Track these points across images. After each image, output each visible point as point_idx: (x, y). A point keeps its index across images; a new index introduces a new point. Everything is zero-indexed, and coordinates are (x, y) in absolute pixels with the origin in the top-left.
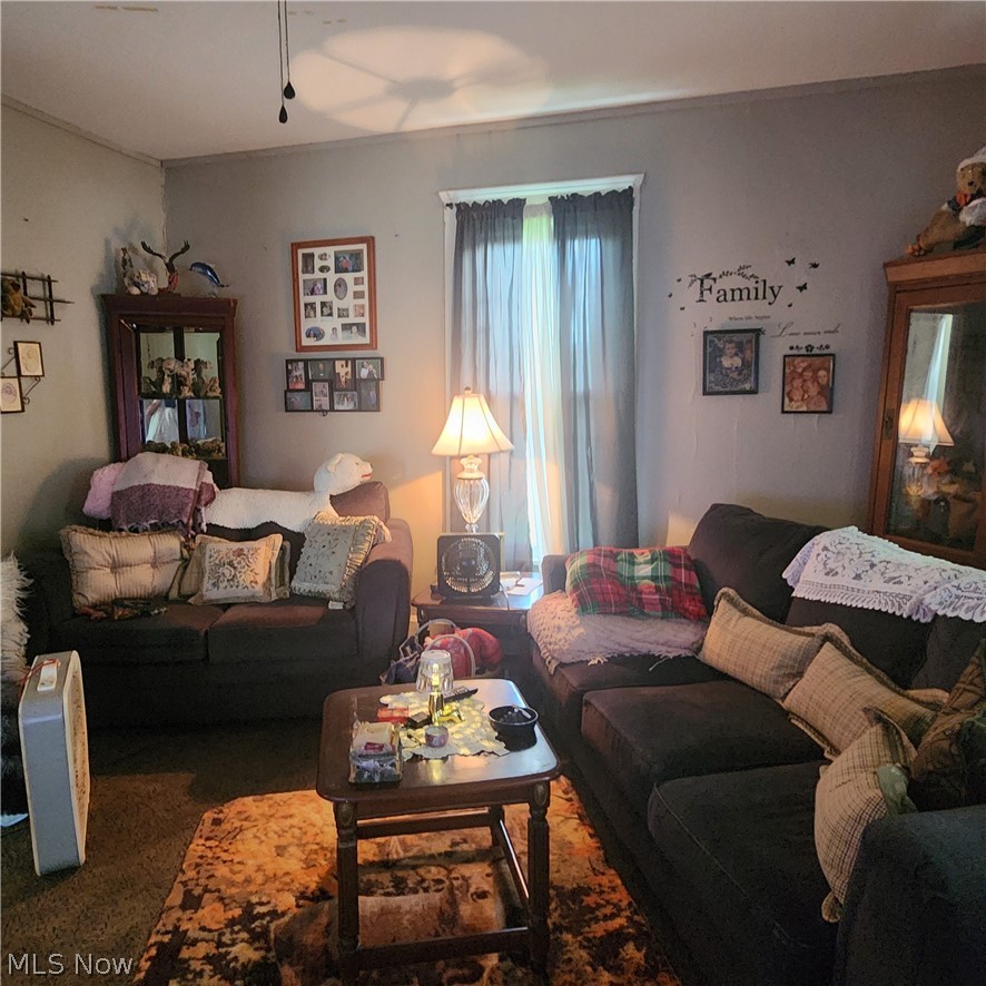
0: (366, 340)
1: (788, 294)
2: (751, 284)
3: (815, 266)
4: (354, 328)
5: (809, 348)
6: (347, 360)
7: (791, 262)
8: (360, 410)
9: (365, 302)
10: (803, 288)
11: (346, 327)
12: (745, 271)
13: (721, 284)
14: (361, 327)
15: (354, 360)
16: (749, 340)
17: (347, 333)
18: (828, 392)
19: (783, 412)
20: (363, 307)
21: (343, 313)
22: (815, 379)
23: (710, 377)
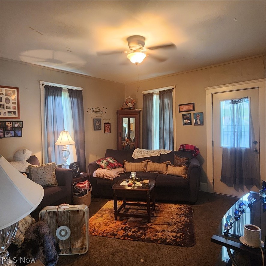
0: (17, 116)
1: (104, 113)
2: (99, 111)
3: (107, 109)
4: (12, 113)
5: (107, 122)
6: (11, 122)
7: (104, 108)
8: (15, 136)
9: (16, 105)
10: (106, 112)
11: (9, 112)
12: (98, 108)
13: (95, 110)
14: (15, 113)
15: (13, 122)
17: (10, 114)
18: (110, 129)
19: (105, 133)
20: (15, 107)
21: (8, 108)
22: (108, 127)
23: (95, 127)
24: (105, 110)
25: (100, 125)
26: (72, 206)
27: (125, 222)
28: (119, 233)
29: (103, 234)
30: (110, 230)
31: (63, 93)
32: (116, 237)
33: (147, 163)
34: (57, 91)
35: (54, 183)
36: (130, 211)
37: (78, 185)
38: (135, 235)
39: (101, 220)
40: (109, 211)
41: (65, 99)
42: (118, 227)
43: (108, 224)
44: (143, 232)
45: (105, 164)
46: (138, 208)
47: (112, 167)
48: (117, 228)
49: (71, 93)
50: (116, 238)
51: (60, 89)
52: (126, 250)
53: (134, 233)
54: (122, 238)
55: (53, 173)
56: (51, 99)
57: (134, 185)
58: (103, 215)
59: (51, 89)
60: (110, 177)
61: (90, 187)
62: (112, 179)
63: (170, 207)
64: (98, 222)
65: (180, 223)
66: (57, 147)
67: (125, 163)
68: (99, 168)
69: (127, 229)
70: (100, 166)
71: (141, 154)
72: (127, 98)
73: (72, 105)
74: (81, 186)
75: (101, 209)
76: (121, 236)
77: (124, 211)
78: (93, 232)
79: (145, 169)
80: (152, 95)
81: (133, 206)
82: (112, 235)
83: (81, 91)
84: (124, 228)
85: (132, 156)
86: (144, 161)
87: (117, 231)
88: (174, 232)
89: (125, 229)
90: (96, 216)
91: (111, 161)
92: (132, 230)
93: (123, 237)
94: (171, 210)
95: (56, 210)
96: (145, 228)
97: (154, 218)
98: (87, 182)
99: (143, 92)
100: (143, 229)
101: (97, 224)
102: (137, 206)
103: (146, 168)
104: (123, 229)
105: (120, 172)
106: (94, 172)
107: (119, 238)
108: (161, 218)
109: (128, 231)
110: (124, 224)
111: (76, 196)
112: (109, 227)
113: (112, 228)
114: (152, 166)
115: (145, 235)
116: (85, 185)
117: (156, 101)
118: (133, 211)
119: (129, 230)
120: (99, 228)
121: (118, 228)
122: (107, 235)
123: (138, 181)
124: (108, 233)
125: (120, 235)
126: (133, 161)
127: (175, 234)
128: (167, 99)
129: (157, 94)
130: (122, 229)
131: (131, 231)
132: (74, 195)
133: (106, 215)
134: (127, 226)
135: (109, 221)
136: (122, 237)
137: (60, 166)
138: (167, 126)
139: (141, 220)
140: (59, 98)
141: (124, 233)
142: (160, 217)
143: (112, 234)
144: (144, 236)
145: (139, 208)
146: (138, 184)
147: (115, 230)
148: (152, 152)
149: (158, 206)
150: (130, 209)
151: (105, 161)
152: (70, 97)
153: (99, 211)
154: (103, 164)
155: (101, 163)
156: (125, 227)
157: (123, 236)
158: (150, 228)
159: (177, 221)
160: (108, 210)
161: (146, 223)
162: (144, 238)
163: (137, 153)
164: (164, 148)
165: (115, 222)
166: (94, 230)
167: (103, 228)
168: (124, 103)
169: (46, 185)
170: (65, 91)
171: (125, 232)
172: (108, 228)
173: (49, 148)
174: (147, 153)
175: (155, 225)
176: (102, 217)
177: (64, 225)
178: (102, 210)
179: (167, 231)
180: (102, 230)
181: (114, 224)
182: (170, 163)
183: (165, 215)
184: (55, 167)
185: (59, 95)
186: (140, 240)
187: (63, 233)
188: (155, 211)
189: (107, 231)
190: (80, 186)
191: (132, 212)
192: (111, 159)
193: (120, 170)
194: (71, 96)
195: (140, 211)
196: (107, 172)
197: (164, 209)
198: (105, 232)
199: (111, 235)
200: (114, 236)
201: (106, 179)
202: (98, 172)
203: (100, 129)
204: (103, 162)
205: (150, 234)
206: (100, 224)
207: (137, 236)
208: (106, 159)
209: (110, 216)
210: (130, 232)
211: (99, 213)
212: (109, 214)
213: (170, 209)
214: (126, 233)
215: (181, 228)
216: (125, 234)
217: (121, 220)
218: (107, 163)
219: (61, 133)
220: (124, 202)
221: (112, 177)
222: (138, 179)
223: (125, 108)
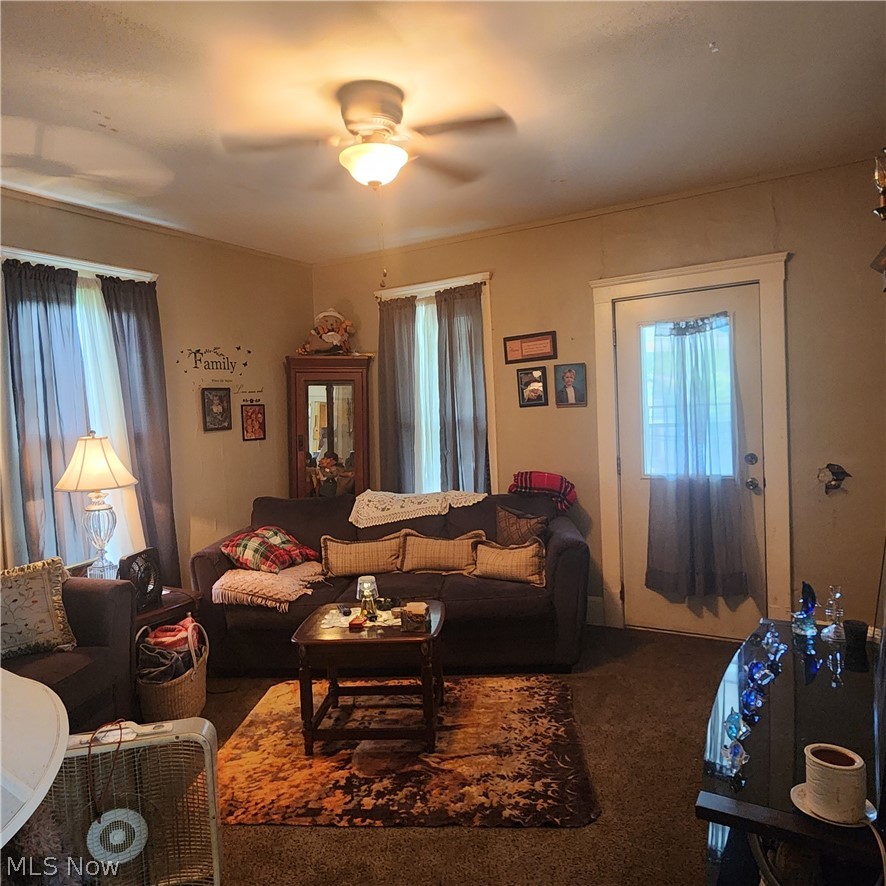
1: (239, 367)
2: (221, 359)
3: (249, 352)
5: (252, 401)
7: (239, 348)
10: (245, 365)
12: (217, 351)
13: (206, 357)
16: (224, 394)
18: (263, 426)
19: (244, 440)
22: (257, 419)
23: (208, 419)
24: (242, 357)
25: (227, 413)
26: (148, 728)
27: (343, 760)
28: (327, 803)
29: (268, 814)
30: (292, 796)
31: (80, 294)
32: (320, 820)
33: (405, 540)
34: (55, 286)
35: (59, 640)
36: (358, 714)
37: (155, 637)
38: (387, 804)
39: (252, 760)
40: (278, 724)
41: (88, 316)
42: (322, 779)
43: (281, 775)
44: (415, 790)
45: (256, 551)
46: (384, 702)
47: (283, 563)
48: (318, 787)
49: (114, 293)
50: (321, 825)
51: (68, 278)
52: (362, 867)
53: (385, 800)
54: (342, 824)
55: (55, 598)
56: (30, 314)
57: (372, 624)
58: (261, 742)
59: (28, 276)
60: (276, 600)
61: (201, 640)
62: (285, 607)
63: (493, 689)
64: (245, 768)
65: (536, 741)
66: (61, 500)
67: (326, 546)
68: (234, 567)
69: (356, 787)
70: (238, 560)
71: (383, 510)
72: (321, 316)
73: (118, 338)
74: (168, 639)
75: (248, 718)
76: (337, 815)
77: (337, 719)
78: (231, 813)
79: (399, 560)
80: (410, 303)
81: (366, 697)
82: (302, 815)
83: (152, 285)
84: (342, 782)
85: (350, 520)
86: (391, 536)
87: (320, 799)
88: (520, 777)
89: (349, 787)
90: (235, 748)
91: (276, 540)
92: (376, 787)
93: (346, 818)
94: (500, 698)
95: (85, 752)
96: (419, 773)
97: (446, 734)
98: (189, 622)
99: (377, 294)
100: (413, 779)
101: (241, 778)
102: (378, 697)
103: (400, 558)
104: (340, 787)
105: (310, 579)
106: (216, 586)
107: (334, 825)
108: (470, 730)
109: (359, 791)
110: (342, 768)
111: (152, 679)
112: (286, 783)
113: (297, 786)
114: (424, 551)
115: (424, 799)
116: (182, 635)
117: (426, 325)
118: (368, 713)
119: (363, 788)
120: (253, 794)
121: (323, 785)
122: (284, 819)
123: (383, 608)
124: (288, 807)
125: (332, 810)
126: (355, 535)
127: (525, 785)
128: (462, 318)
129: (427, 300)
130: (336, 786)
131: (370, 791)
132: (142, 676)
133: (272, 738)
134: (354, 776)
135: (284, 760)
136: (342, 819)
137: (79, 571)
138: (466, 412)
139: (403, 747)
140: (65, 309)
141: (347, 800)
142: (466, 726)
143: (303, 811)
144: (419, 804)
145: (386, 701)
146: (386, 618)
147: (313, 796)
148: (420, 503)
149: (451, 689)
150: (354, 707)
151: (254, 543)
152: (109, 308)
153: (240, 729)
154: (249, 555)
155: (240, 549)
156: (347, 778)
157: (346, 812)
158: (437, 771)
159: (526, 738)
160: (275, 720)
161: (421, 756)
162: (423, 813)
163: (366, 507)
164: (456, 488)
165: (307, 762)
166: (231, 805)
167: (266, 793)
168: (313, 332)
169: (28, 647)
170: (87, 283)
171: (349, 798)
172: (284, 788)
173: (30, 504)
174: (402, 507)
175: (452, 758)
176: (257, 750)
177: (121, 805)
178: (252, 723)
179: (498, 776)
180: (263, 800)
181: (306, 772)
182: (484, 538)
183: (481, 717)
184: (62, 574)
185: (65, 301)
186: (411, 821)
187: (118, 837)
188: (444, 707)
189: (283, 803)
190: (163, 639)
191: (363, 718)
192: (276, 534)
193: (311, 571)
194: (114, 305)
195: (393, 714)
196: (265, 582)
197: (475, 696)
198: (275, 805)
199: (298, 815)
200: (309, 819)
201: (260, 606)
202: (229, 585)
203: (226, 424)
204: (245, 547)
205: (441, 794)
206: (250, 776)
207: (396, 808)
208: (257, 536)
209: (288, 742)
210: (368, 795)
211: (242, 735)
212: (281, 734)
213: (493, 694)
214: (354, 802)
215: (543, 759)
216: (350, 806)
217: (327, 754)
218: (262, 549)
219: (80, 444)
220: (334, 685)
221: (282, 599)
222: (382, 599)
223: (318, 348)
